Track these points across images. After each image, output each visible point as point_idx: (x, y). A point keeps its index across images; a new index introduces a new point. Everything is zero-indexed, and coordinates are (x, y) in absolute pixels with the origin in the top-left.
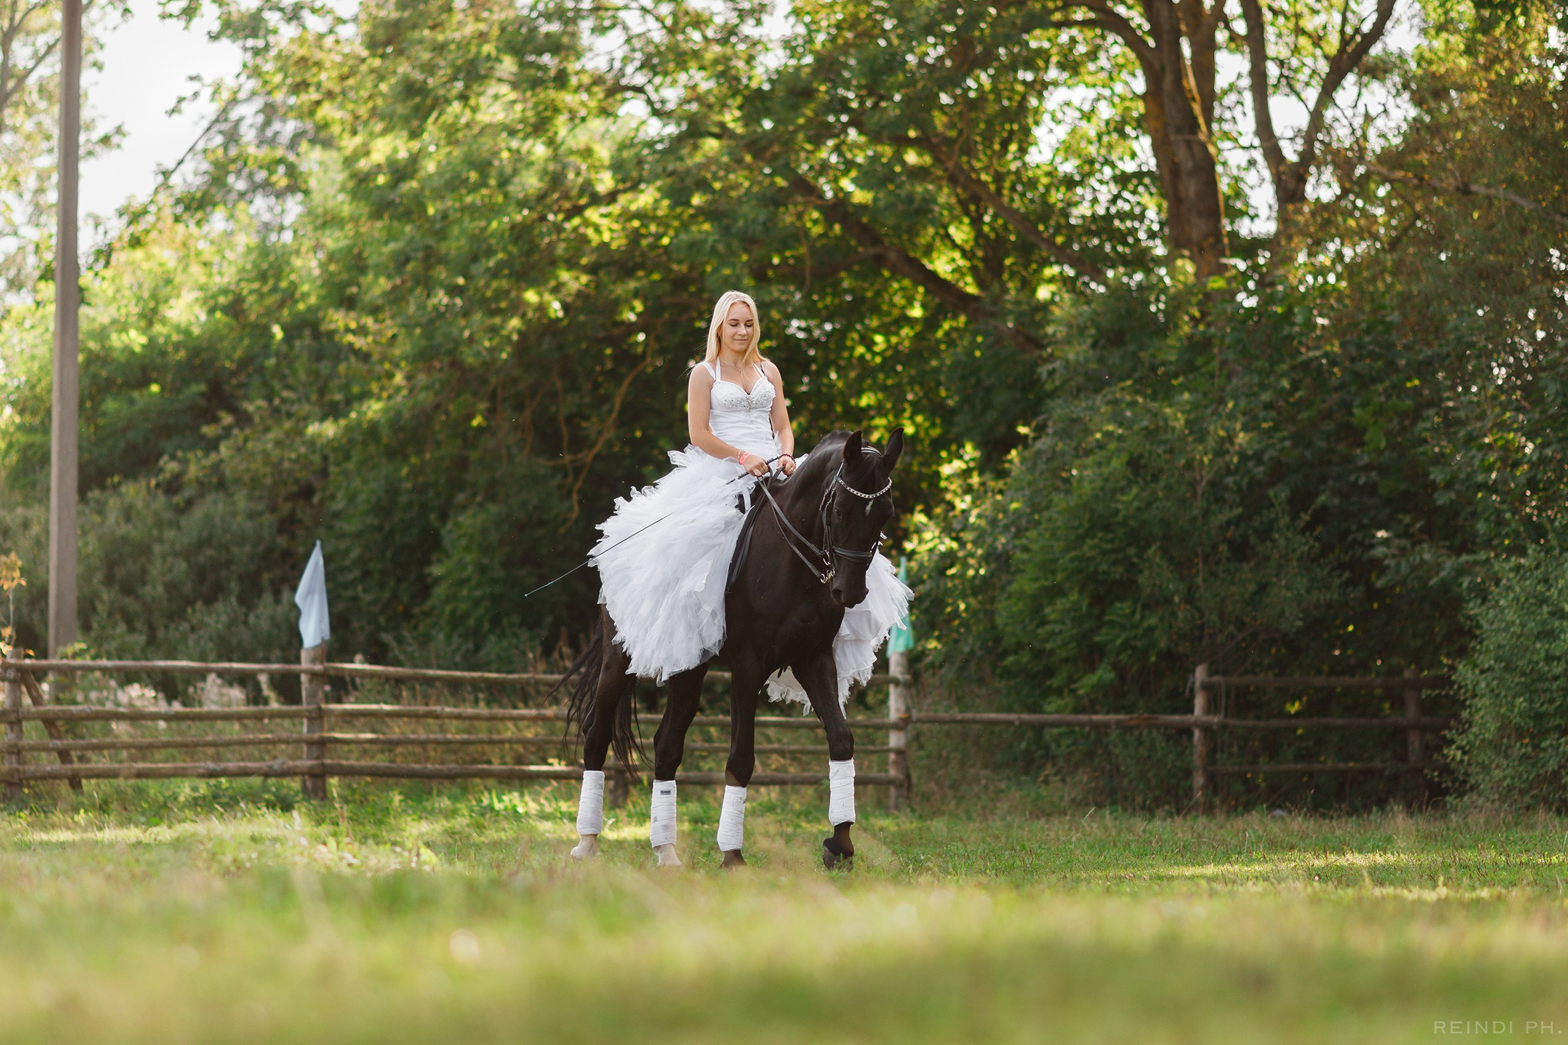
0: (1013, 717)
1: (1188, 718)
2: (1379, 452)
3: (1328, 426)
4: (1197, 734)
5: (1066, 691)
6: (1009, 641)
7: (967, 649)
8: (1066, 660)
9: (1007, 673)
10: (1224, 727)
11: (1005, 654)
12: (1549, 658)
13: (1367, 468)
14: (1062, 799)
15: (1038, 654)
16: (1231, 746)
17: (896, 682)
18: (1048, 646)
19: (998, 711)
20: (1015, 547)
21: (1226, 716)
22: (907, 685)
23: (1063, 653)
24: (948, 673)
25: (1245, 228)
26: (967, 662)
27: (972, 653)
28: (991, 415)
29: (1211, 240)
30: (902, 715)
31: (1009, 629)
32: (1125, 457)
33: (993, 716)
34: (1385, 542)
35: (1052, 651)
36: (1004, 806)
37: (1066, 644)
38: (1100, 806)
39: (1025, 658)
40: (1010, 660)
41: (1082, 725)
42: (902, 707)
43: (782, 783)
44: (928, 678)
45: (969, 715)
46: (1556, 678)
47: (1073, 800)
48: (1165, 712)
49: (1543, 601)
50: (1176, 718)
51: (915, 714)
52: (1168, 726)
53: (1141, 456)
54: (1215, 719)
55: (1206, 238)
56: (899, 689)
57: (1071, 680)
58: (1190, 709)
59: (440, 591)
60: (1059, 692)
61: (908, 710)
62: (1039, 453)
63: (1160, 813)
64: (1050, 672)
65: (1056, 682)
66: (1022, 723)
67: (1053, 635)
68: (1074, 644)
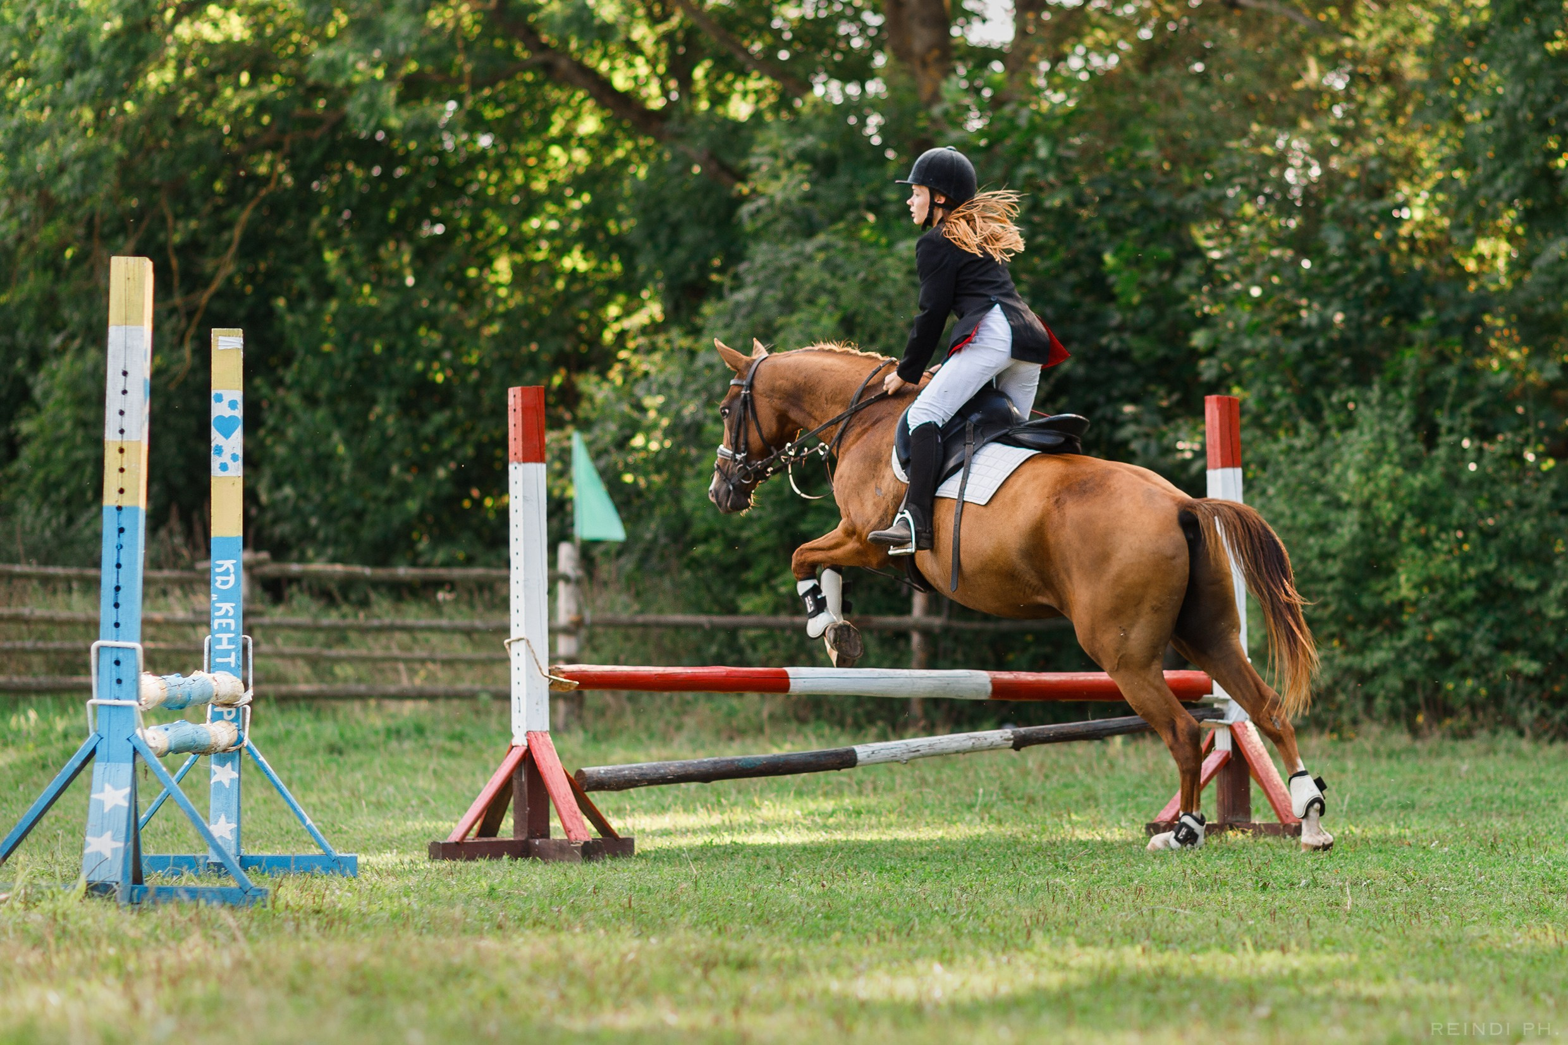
0: (703, 619)
1: (906, 620)
2: (1135, 308)
3: (1072, 277)
4: (916, 638)
5: (764, 587)
6: (699, 528)
7: (648, 536)
8: (764, 551)
9: (695, 564)
10: (946, 630)
11: (695, 542)
12: (1324, 556)
13: (1121, 328)
14: (758, 713)
15: (732, 543)
16: (954, 651)
17: (567, 579)
18: (745, 534)
19: (683, 612)
20: (706, 417)
21: (950, 617)
22: (578, 582)
23: (762, 542)
24: (628, 563)
25: (977, 35)
26: (648, 552)
27: (655, 540)
28: (680, 254)
29: (936, 53)
30: (572, 617)
31: (699, 514)
32: (838, 316)
33: (679, 618)
34: (1136, 419)
35: (749, 541)
36: (690, 721)
37: (765, 532)
38: (803, 721)
39: (716, 548)
40: (699, 550)
41: (783, 628)
42: (573, 607)
43: (432, 697)
44: (605, 570)
45: (651, 617)
46: (1331, 578)
47: (772, 716)
48: (880, 611)
49: (1317, 489)
50: (892, 620)
51: (588, 616)
52: (881, 629)
53: (855, 314)
54: (937, 622)
55: (930, 49)
56: (571, 588)
57: (770, 575)
58: (906, 609)
59: (28, 453)
60: (756, 588)
61: (580, 611)
62: (738, 305)
63: (874, 731)
64: (745, 564)
65: (752, 576)
66: (715, 628)
67: (749, 520)
68: (773, 534)
